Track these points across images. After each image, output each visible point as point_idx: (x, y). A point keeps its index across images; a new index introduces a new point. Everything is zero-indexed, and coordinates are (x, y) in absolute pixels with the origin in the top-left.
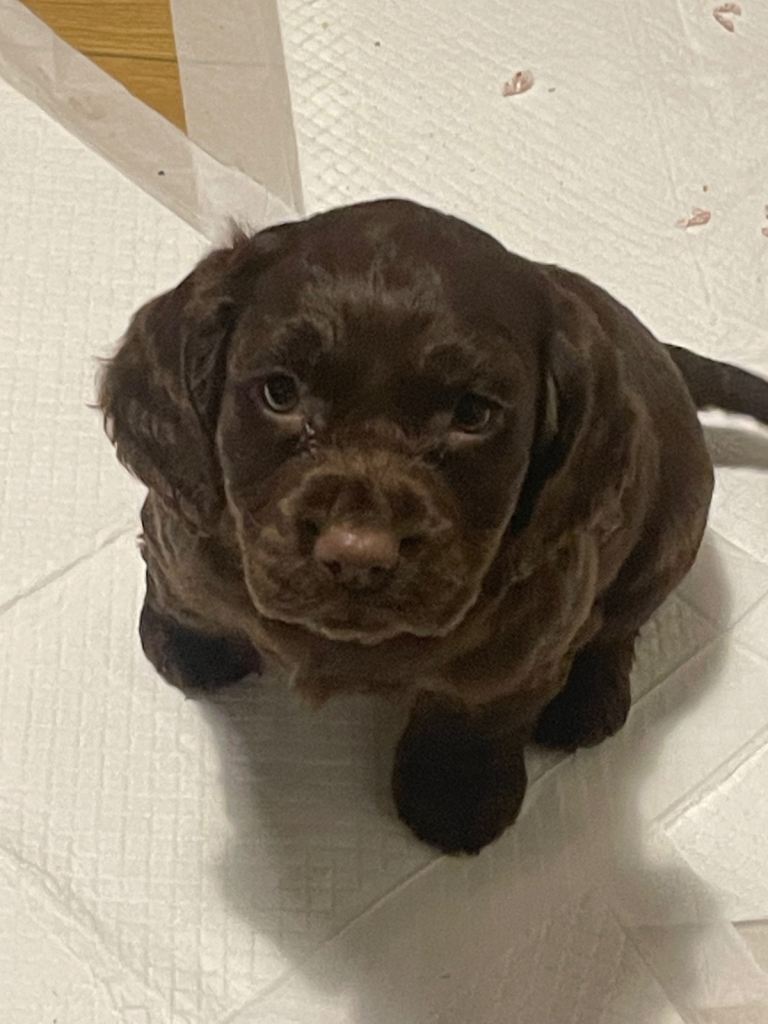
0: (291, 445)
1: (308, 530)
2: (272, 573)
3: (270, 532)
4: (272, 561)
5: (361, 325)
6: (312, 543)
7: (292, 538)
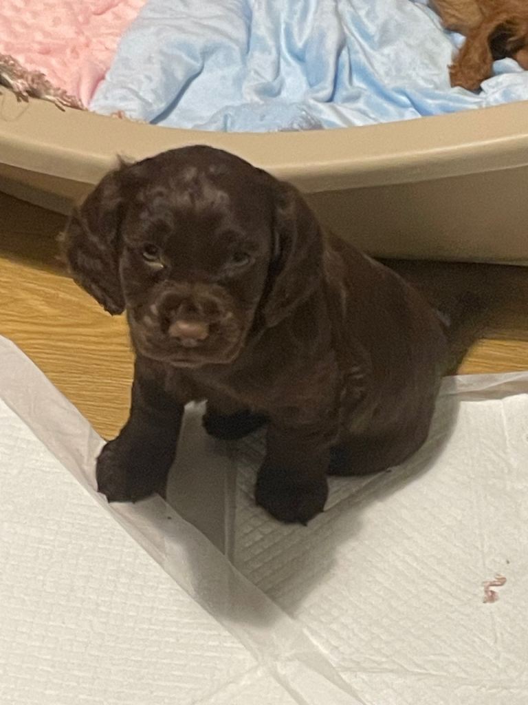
0: (155, 277)
1: (166, 322)
2: (149, 340)
3: (147, 320)
4: (149, 334)
5: (184, 218)
6: (168, 328)
7: (157, 324)
